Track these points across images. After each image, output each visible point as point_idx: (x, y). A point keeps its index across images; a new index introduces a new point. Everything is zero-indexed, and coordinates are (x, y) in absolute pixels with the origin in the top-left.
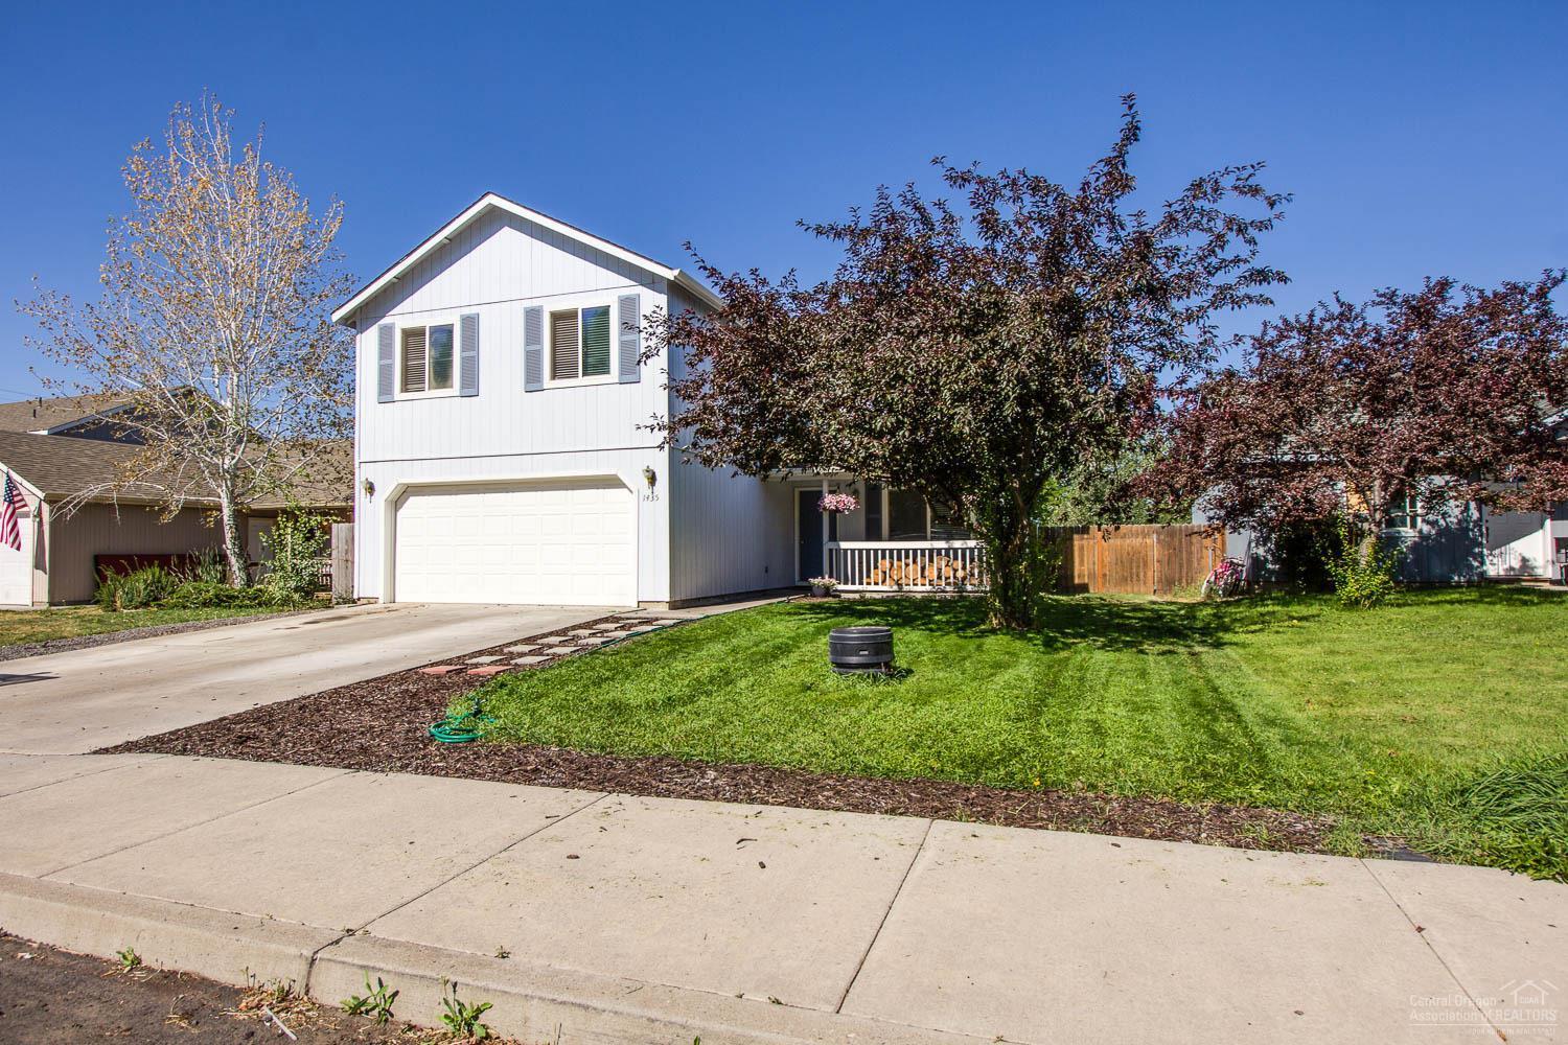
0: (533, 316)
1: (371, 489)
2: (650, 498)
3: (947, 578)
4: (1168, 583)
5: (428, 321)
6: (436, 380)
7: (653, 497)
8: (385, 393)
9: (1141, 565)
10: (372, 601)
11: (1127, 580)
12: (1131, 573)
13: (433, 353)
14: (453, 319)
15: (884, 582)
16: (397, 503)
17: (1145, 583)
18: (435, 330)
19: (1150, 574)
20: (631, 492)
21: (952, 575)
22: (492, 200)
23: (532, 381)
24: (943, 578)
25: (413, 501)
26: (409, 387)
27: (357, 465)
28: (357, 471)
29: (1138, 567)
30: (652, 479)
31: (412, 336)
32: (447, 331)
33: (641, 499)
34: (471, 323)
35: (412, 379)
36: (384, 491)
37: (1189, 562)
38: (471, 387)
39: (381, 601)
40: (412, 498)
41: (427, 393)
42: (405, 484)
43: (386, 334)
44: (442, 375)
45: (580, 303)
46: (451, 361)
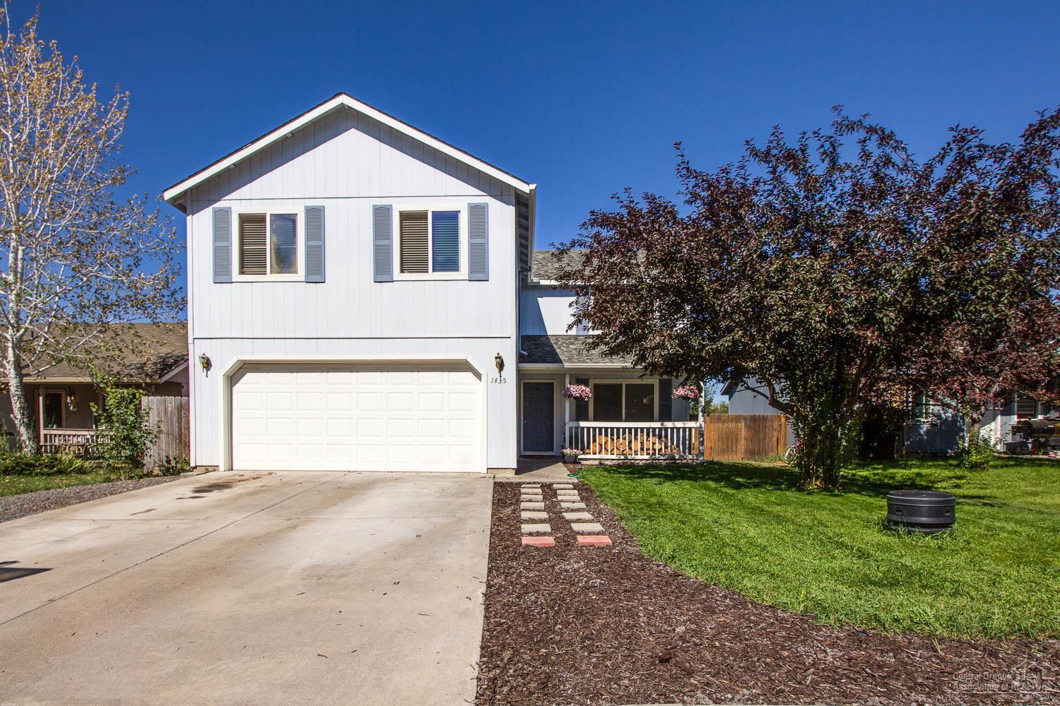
0: (381, 214)
1: (207, 364)
2: (499, 381)
3: (647, 450)
4: (752, 453)
5: (269, 209)
6: (278, 264)
7: (501, 380)
8: (221, 274)
9: (734, 441)
10: (210, 469)
11: (725, 451)
12: (728, 447)
13: (274, 239)
14: (298, 209)
15: (600, 452)
16: (233, 378)
17: (736, 454)
18: (277, 218)
19: (739, 447)
20: (478, 375)
21: (651, 448)
22: (344, 99)
23: (382, 273)
24: (645, 450)
25: (250, 377)
26: (245, 270)
27: (190, 340)
28: (191, 347)
29: (732, 442)
30: (501, 366)
31: (251, 222)
32: (291, 219)
33: (490, 381)
34: (316, 216)
35: (252, 262)
36: (222, 366)
37: (764, 439)
38: (316, 273)
39: (222, 468)
40: (248, 375)
41: (269, 276)
42: (242, 361)
43: (221, 219)
44: (285, 261)
45: (431, 206)
46: (295, 249)
